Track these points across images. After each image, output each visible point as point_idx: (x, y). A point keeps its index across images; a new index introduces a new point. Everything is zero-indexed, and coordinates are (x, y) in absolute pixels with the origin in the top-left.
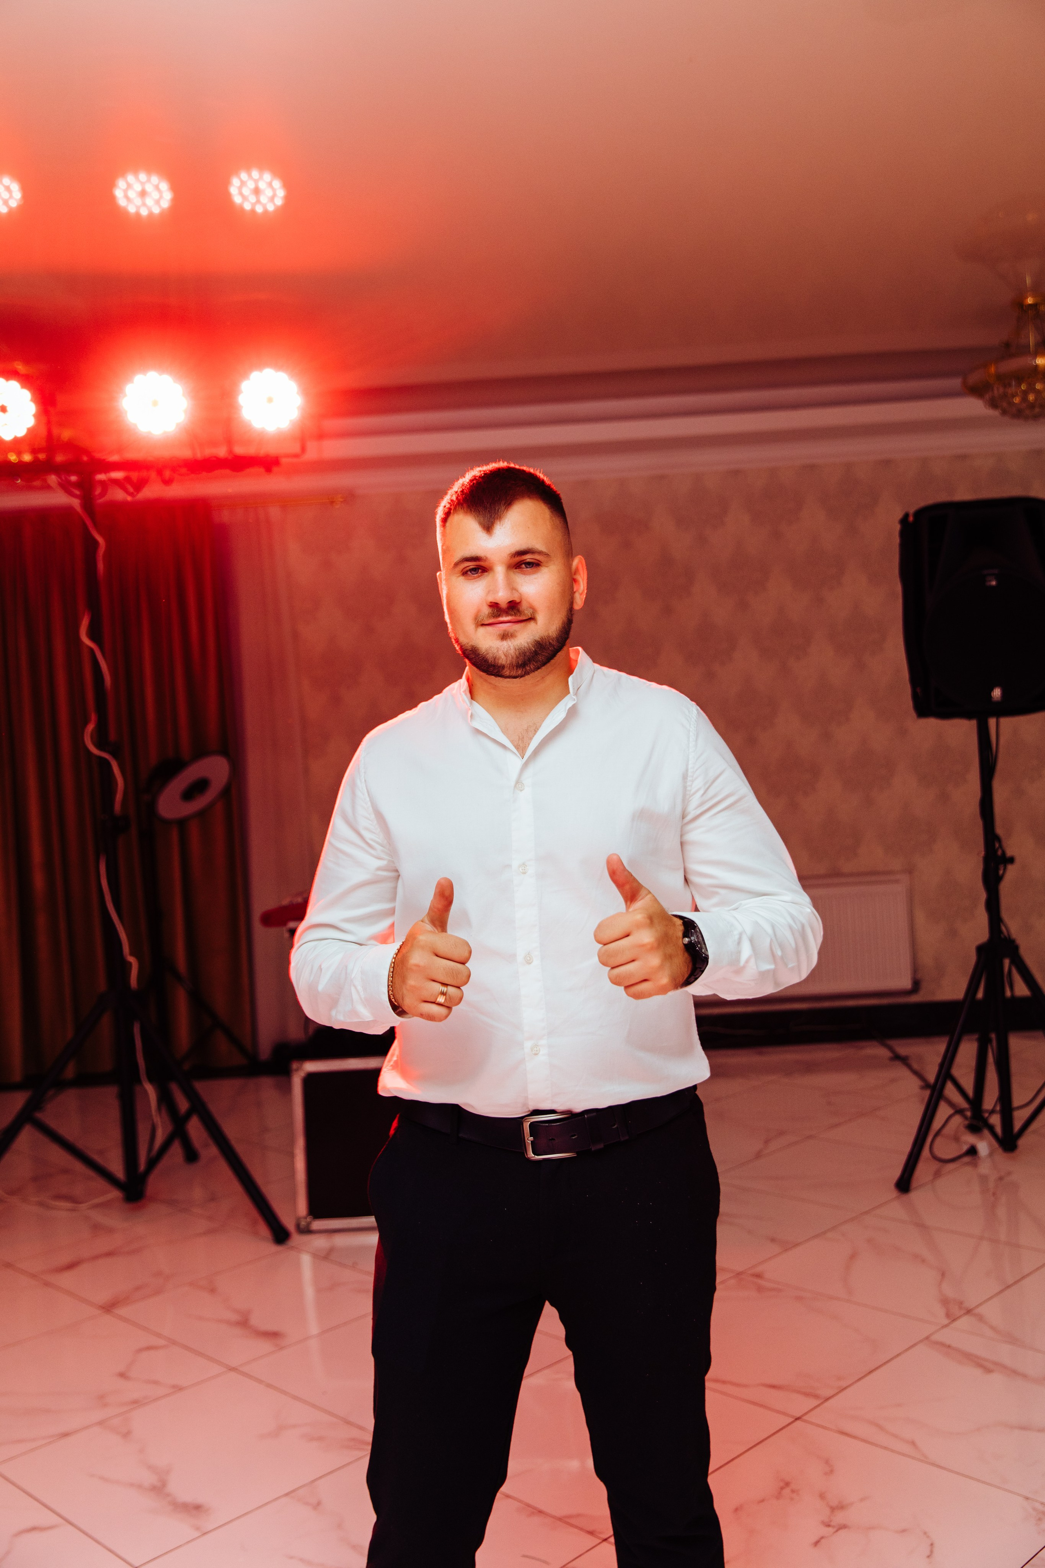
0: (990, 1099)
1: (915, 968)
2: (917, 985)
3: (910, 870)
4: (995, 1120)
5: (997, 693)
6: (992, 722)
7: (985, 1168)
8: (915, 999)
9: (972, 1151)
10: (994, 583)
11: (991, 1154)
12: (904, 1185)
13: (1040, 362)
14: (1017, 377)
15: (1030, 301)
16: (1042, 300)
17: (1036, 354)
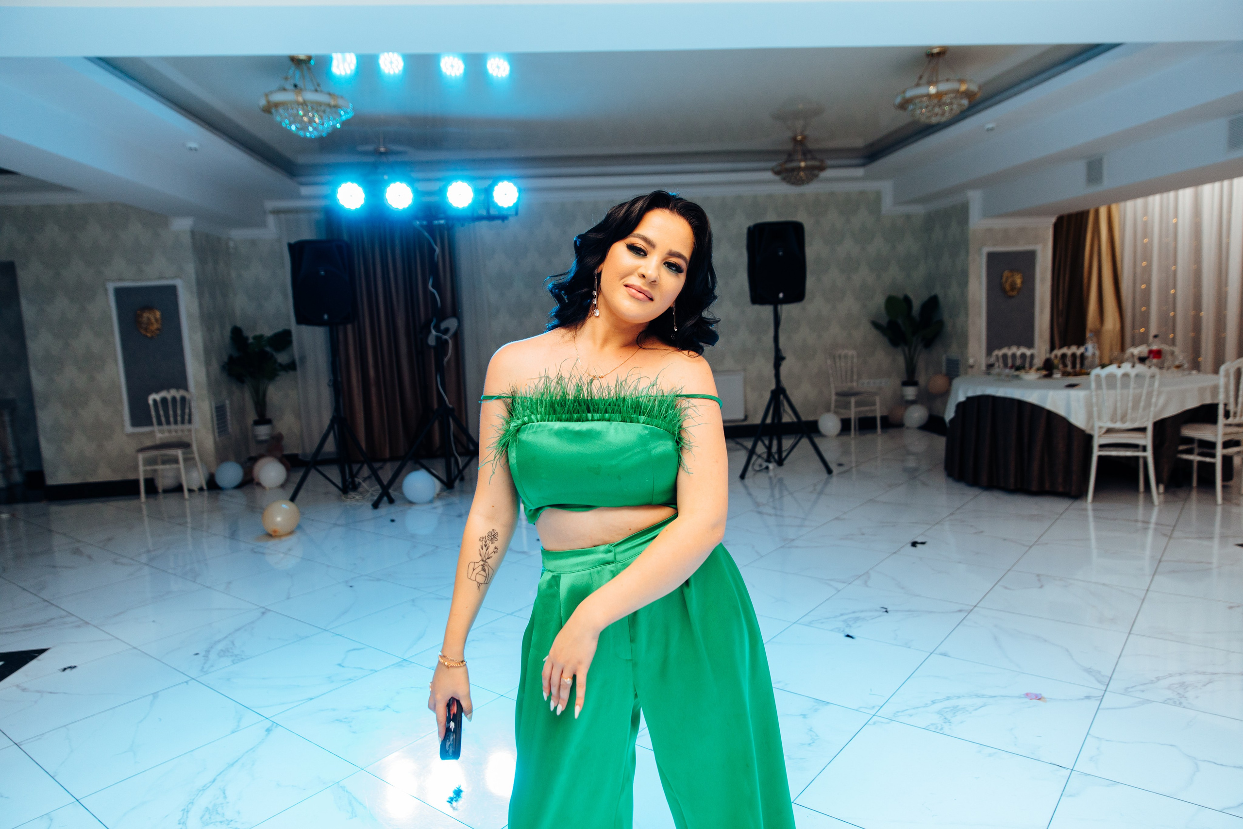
0: (774, 449)
1: (746, 410)
2: (746, 418)
3: (745, 370)
4: (776, 457)
5: (781, 295)
6: (779, 307)
7: (771, 474)
8: (745, 423)
9: (767, 468)
10: (781, 253)
11: (774, 469)
12: (742, 477)
13: (803, 164)
14: (793, 170)
15: (799, 138)
16: (805, 138)
17: (801, 161)
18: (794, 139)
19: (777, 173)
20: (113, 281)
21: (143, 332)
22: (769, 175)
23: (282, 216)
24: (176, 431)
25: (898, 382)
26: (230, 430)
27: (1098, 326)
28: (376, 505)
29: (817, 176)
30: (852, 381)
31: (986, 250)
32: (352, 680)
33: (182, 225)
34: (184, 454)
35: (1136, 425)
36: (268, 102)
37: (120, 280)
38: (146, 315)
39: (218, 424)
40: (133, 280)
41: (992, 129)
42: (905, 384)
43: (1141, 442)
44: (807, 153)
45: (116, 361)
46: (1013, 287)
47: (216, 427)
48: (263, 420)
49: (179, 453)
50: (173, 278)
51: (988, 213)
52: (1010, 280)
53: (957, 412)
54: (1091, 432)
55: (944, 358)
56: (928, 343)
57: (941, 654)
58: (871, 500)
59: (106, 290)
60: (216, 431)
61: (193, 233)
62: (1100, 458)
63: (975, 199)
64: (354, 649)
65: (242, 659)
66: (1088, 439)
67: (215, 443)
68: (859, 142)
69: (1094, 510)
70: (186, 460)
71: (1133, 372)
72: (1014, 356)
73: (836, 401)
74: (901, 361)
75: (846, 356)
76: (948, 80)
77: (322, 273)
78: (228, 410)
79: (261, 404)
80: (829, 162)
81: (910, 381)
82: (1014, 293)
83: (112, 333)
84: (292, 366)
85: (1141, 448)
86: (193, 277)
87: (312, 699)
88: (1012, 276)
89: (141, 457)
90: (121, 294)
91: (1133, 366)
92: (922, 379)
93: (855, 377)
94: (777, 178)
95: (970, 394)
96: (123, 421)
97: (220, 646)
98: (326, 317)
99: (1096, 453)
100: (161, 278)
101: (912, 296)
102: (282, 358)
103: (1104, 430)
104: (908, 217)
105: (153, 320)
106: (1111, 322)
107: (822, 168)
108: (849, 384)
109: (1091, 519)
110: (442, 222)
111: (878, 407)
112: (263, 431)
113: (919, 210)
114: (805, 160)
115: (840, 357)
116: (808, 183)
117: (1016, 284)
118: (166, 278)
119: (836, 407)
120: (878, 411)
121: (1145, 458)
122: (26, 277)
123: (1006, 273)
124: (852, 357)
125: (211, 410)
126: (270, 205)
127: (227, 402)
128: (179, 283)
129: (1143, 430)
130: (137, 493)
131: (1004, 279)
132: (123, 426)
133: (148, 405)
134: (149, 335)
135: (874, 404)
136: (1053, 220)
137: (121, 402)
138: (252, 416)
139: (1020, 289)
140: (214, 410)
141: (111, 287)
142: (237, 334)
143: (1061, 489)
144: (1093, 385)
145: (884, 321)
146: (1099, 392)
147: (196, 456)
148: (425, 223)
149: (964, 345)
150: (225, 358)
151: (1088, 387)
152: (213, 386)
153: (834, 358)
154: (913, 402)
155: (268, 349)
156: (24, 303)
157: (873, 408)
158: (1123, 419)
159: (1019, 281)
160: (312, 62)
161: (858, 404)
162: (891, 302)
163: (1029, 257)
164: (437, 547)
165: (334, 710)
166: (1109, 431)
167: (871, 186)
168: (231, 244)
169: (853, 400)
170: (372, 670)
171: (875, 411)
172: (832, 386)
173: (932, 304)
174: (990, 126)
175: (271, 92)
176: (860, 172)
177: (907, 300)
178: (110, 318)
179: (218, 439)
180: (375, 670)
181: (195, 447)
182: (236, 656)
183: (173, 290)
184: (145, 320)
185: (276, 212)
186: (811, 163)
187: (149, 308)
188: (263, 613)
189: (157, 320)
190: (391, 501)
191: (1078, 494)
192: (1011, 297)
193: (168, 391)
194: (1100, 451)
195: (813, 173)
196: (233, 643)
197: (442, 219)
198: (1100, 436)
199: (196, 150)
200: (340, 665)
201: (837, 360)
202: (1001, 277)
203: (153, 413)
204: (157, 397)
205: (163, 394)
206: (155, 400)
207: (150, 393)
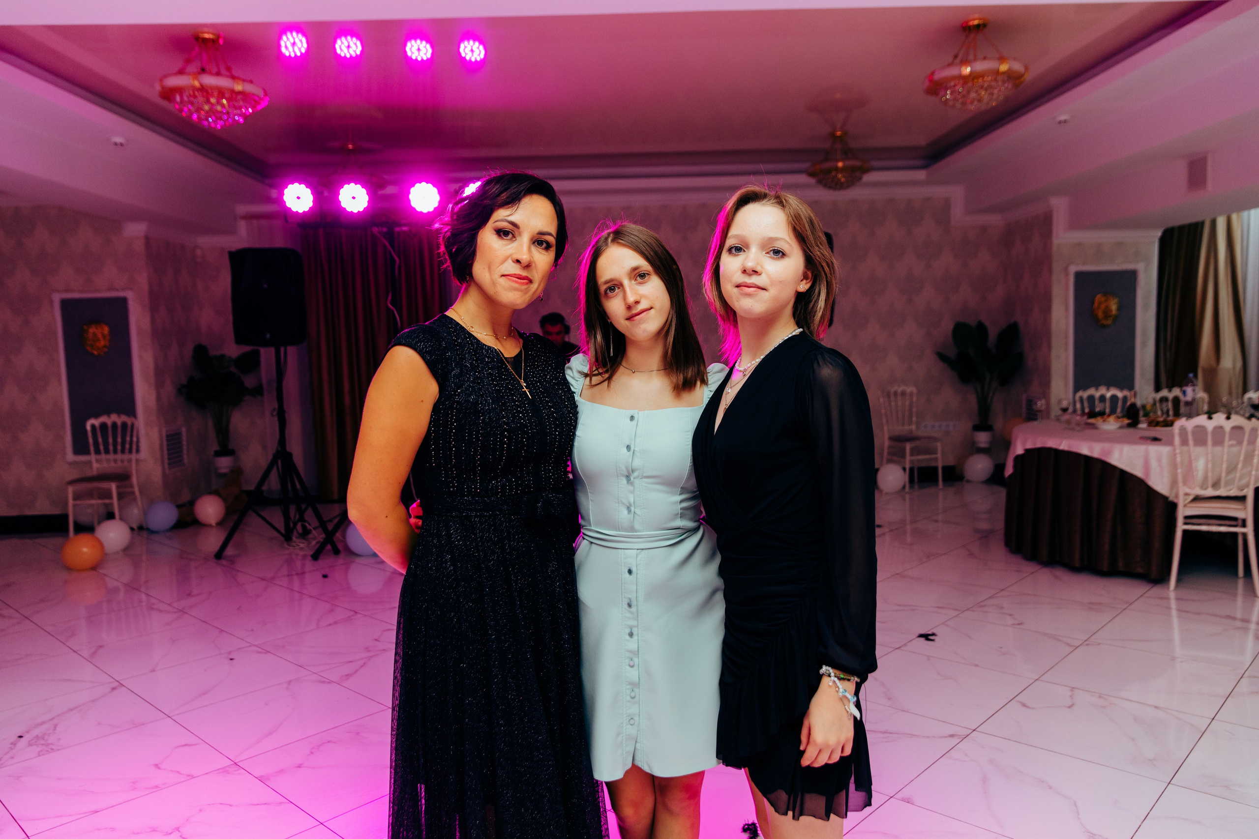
13: (840, 164)
14: (828, 171)
15: (839, 133)
16: (845, 133)
17: (838, 161)
18: (832, 135)
19: (811, 174)
20: (59, 291)
21: (89, 348)
22: (803, 179)
23: (255, 222)
24: (115, 461)
25: (970, 425)
26: (186, 461)
27: (1213, 362)
28: (315, 557)
29: (860, 179)
30: (910, 423)
31: (1073, 269)
32: (159, 787)
33: (135, 230)
34: (118, 487)
35: (1233, 493)
36: (163, 87)
37: (66, 291)
38: (92, 330)
39: (169, 454)
40: (81, 291)
41: (1065, 121)
42: (977, 428)
43: (1240, 515)
44: (847, 153)
45: (59, 380)
46: (1107, 313)
47: (166, 457)
48: (225, 450)
49: (113, 487)
50: (123, 289)
51: (1075, 224)
52: (1103, 306)
53: (1015, 466)
54: (1175, 500)
55: (1024, 398)
56: (1006, 380)
57: (903, 800)
58: (897, 574)
59: (51, 302)
60: (166, 462)
61: (147, 240)
62: (1185, 532)
63: (1060, 206)
64: (186, 745)
65: (52, 749)
66: (1171, 507)
67: (164, 475)
68: (921, 140)
69: (1178, 599)
70: (120, 496)
71: (1228, 425)
72: (1102, 398)
73: (890, 447)
74: (973, 400)
75: (903, 393)
76: (985, 58)
77: (266, 286)
78: (184, 438)
79: (223, 433)
80: (875, 163)
81: (983, 425)
82: (1109, 322)
83: (56, 350)
84: (258, 391)
85: (1240, 522)
86: (146, 288)
87: (98, 812)
88: (1106, 301)
89: (71, 489)
90: (66, 305)
91: (1228, 418)
92: (998, 424)
93: (914, 419)
94: (812, 181)
95: (1029, 446)
96: (65, 447)
97: (37, 732)
98: (268, 336)
99: (1181, 527)
100: (111, 289)
101: (987, 323)
102: (249, 381)
103: (1191, 498)
104: (984, 229)
105: (100, 336)
106: (1230, 359)
107: (865, 170)
108: (907, 428)
109: (1174, 613)
110: (404, 229)
111: (939, 455)
112: (224, 463)
113: (996, 220)
114: (842, 160)
115: (896, 393)
116: (848, 187)
117: (1111, 311)
118: (117, 290)
119: (889, 454)
120: (941, 459)
121: (1245, 535)
123: (1099, 298)
124: (911, 394)
125: (161, 439)
126: (243, 209)
127: (184, 430)
128: (129, 295)
129: (1242, 499)
130: (66, 530)
131: (1096, 305)
132: (64, 454)
133: (86, 431)
134: (96, 353)
135: (934, 452)
136: (1159, 234)
137: (63, 427)
138: (215, 447)
139: (1116, 318)
140: (165, 439)
141: (57, 298)
142: (201, 353)
143: (1140, 570)
144: (1177, 440)
145: (952, 353)
146: (1185, 448)
147: (136, 490)
148: (385, 230)
149: (1046, 383)
150: (184, 381)
151: (1171, 443)
152: (164, 411)
153: (888, 395)
154: (980, 451)
155: (233, 369)
157: (933, 456)
158: (1215, 485)
159: (1114, 307)
160: (221, 42)
161: (913, 452)
162: (960, 330)
163: (1129, 279)
164: (356, 613)
165: (113, 829)
166: (1197, 499)
167: (938, 192)
168: (199, 252)
169: (908, 446)
170: (189, 776)
171: (936, 459)
172: (885, 428)
173: (1011, 333)
174: (1063, 118)
175: (166, 76)
176: (921, 175)
177: (981, 328)
178: (58, 333)
179: (167, 471)
180: (192, 776)
181: (134, 480)
182: (48, 744)
183: (123, 301)
184: (90, 335)
185: (249, 217)
186: (849, 163)
187: (96, 321)
188: (114, 689)
189: (104, 337)
190: (336, 552)
191: (1159, 578)
192: (1104, 326)
193: (109, 417)
194: (1185, 524)
195: (854, 176)
196: (55, 727)
197: (405, 225)
198: (1185, 506)
199: (122, 145)
200: (157, 766)
201: (892, 398)
202: (1093, 303)
203: (91, 440)
204: (96, 422)
205: (103, 419)
206: (93, 426)
207: (89, 418)
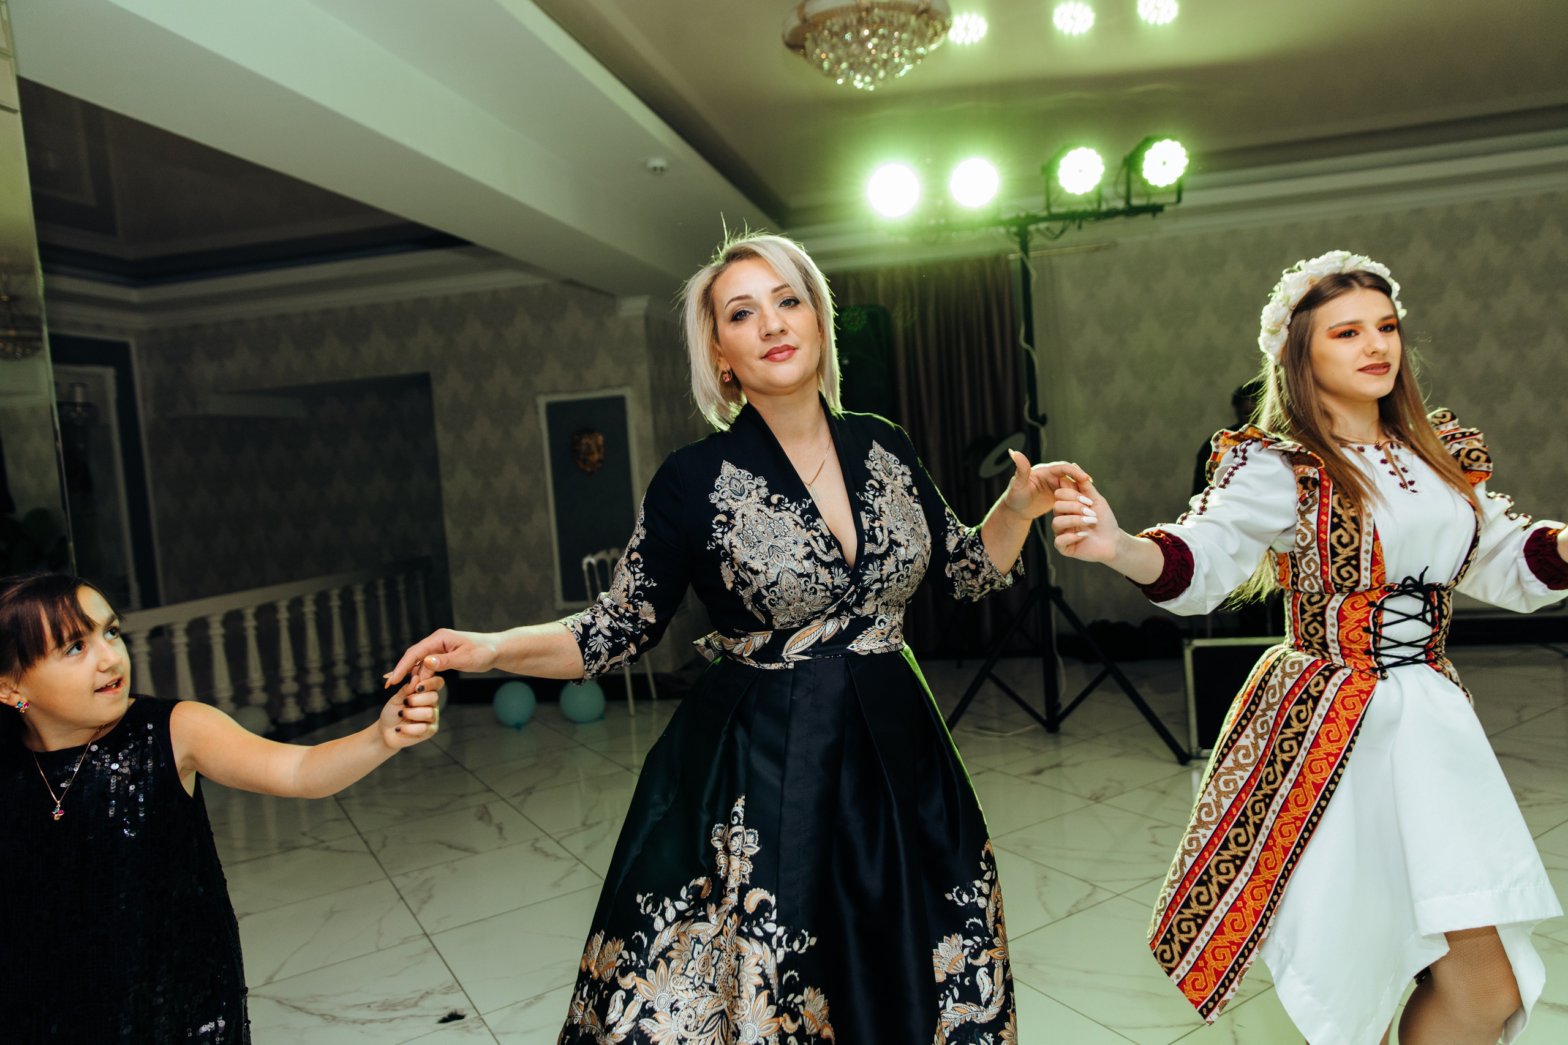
20: (544, 393)
21: (581, 464)
33: (634, 308)
37: (554, 391)
38: (585, 441)
40: (571, 392)
45: (546, 507)
50: (620, 386)
59: (536, 407)
61: (647, 318)
83: (542, 468)
86: (647, 383)
90: (555, 412)
96: (553, 592)
100: (605, 386)
105: (594, 449)
118: (613, 387)
122: (442, 393)
128: (628, 392)
132: (553, 600)
133: (583, 571)
134: (588, 469)
137: (550, 565)
141: (542, 401)
156: (439, 428)
178: (541, 447)
183: (619, 403)
184: (584, 448)
187: (590, 431)
189: (598, 448)
193: (609, 553)
199: (659, 172)
203: (588, 583)
204: (590, 559)
205: (601, 555)
206: (590, 564)
207: (585, 555)
